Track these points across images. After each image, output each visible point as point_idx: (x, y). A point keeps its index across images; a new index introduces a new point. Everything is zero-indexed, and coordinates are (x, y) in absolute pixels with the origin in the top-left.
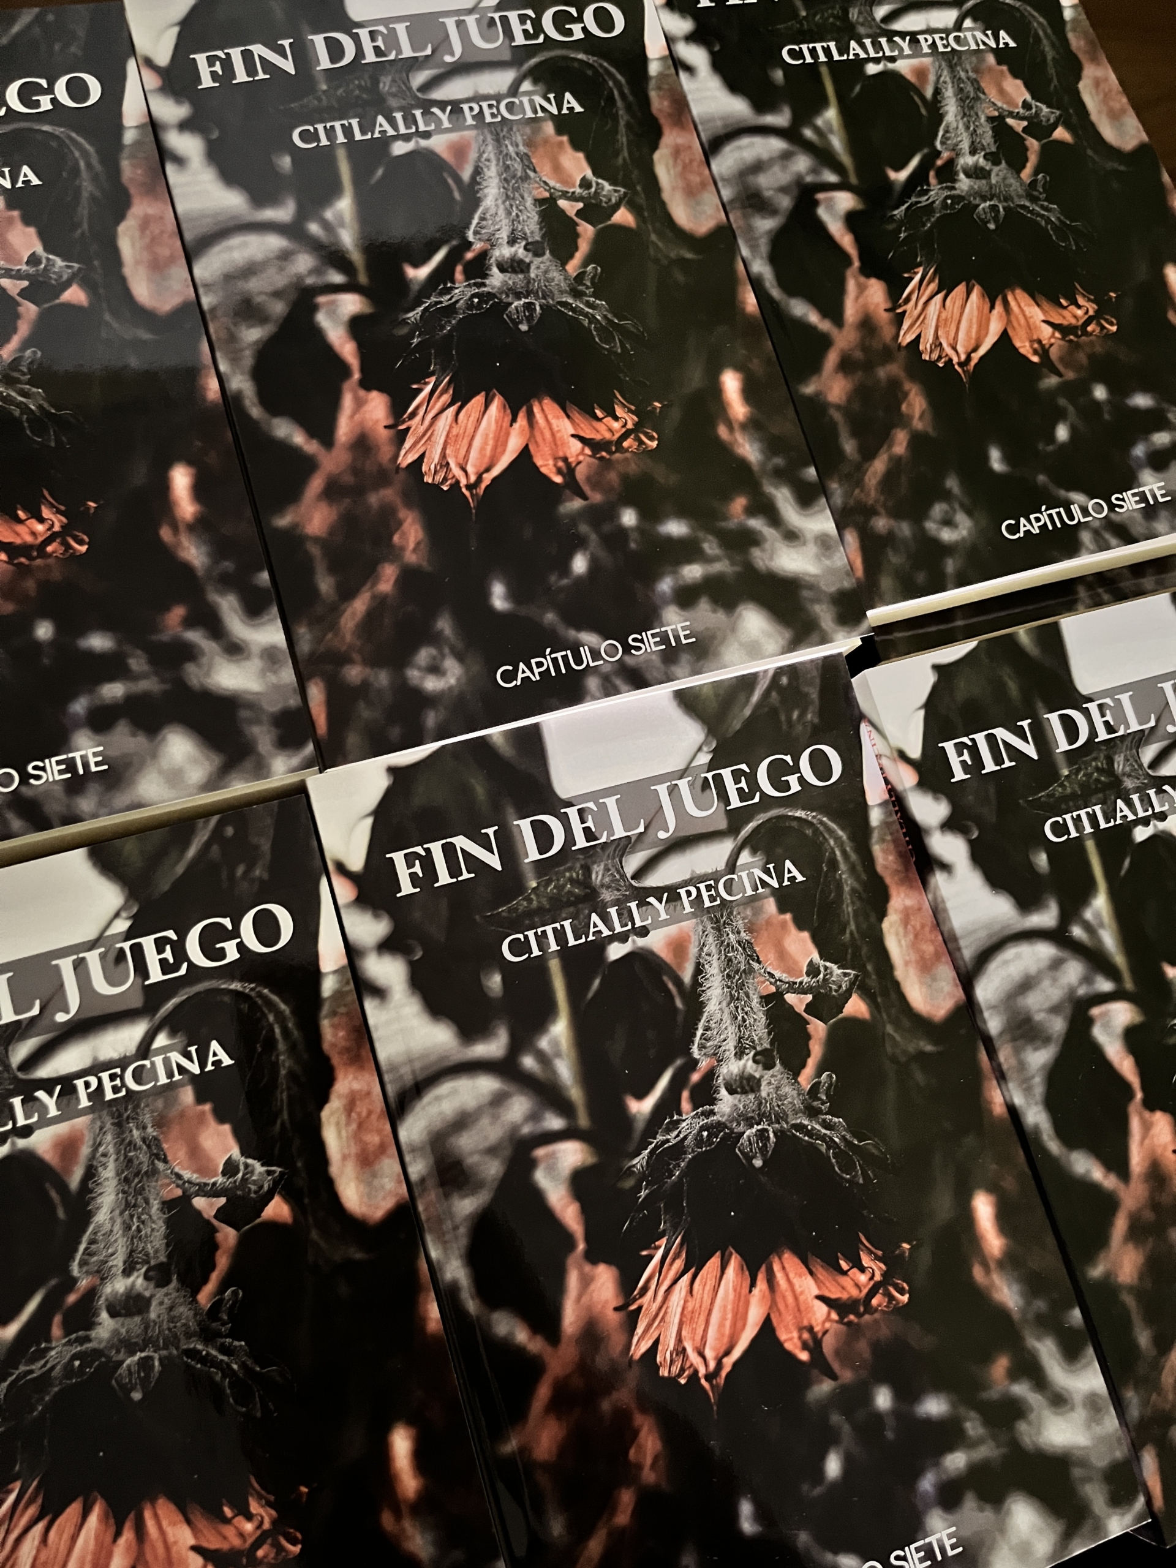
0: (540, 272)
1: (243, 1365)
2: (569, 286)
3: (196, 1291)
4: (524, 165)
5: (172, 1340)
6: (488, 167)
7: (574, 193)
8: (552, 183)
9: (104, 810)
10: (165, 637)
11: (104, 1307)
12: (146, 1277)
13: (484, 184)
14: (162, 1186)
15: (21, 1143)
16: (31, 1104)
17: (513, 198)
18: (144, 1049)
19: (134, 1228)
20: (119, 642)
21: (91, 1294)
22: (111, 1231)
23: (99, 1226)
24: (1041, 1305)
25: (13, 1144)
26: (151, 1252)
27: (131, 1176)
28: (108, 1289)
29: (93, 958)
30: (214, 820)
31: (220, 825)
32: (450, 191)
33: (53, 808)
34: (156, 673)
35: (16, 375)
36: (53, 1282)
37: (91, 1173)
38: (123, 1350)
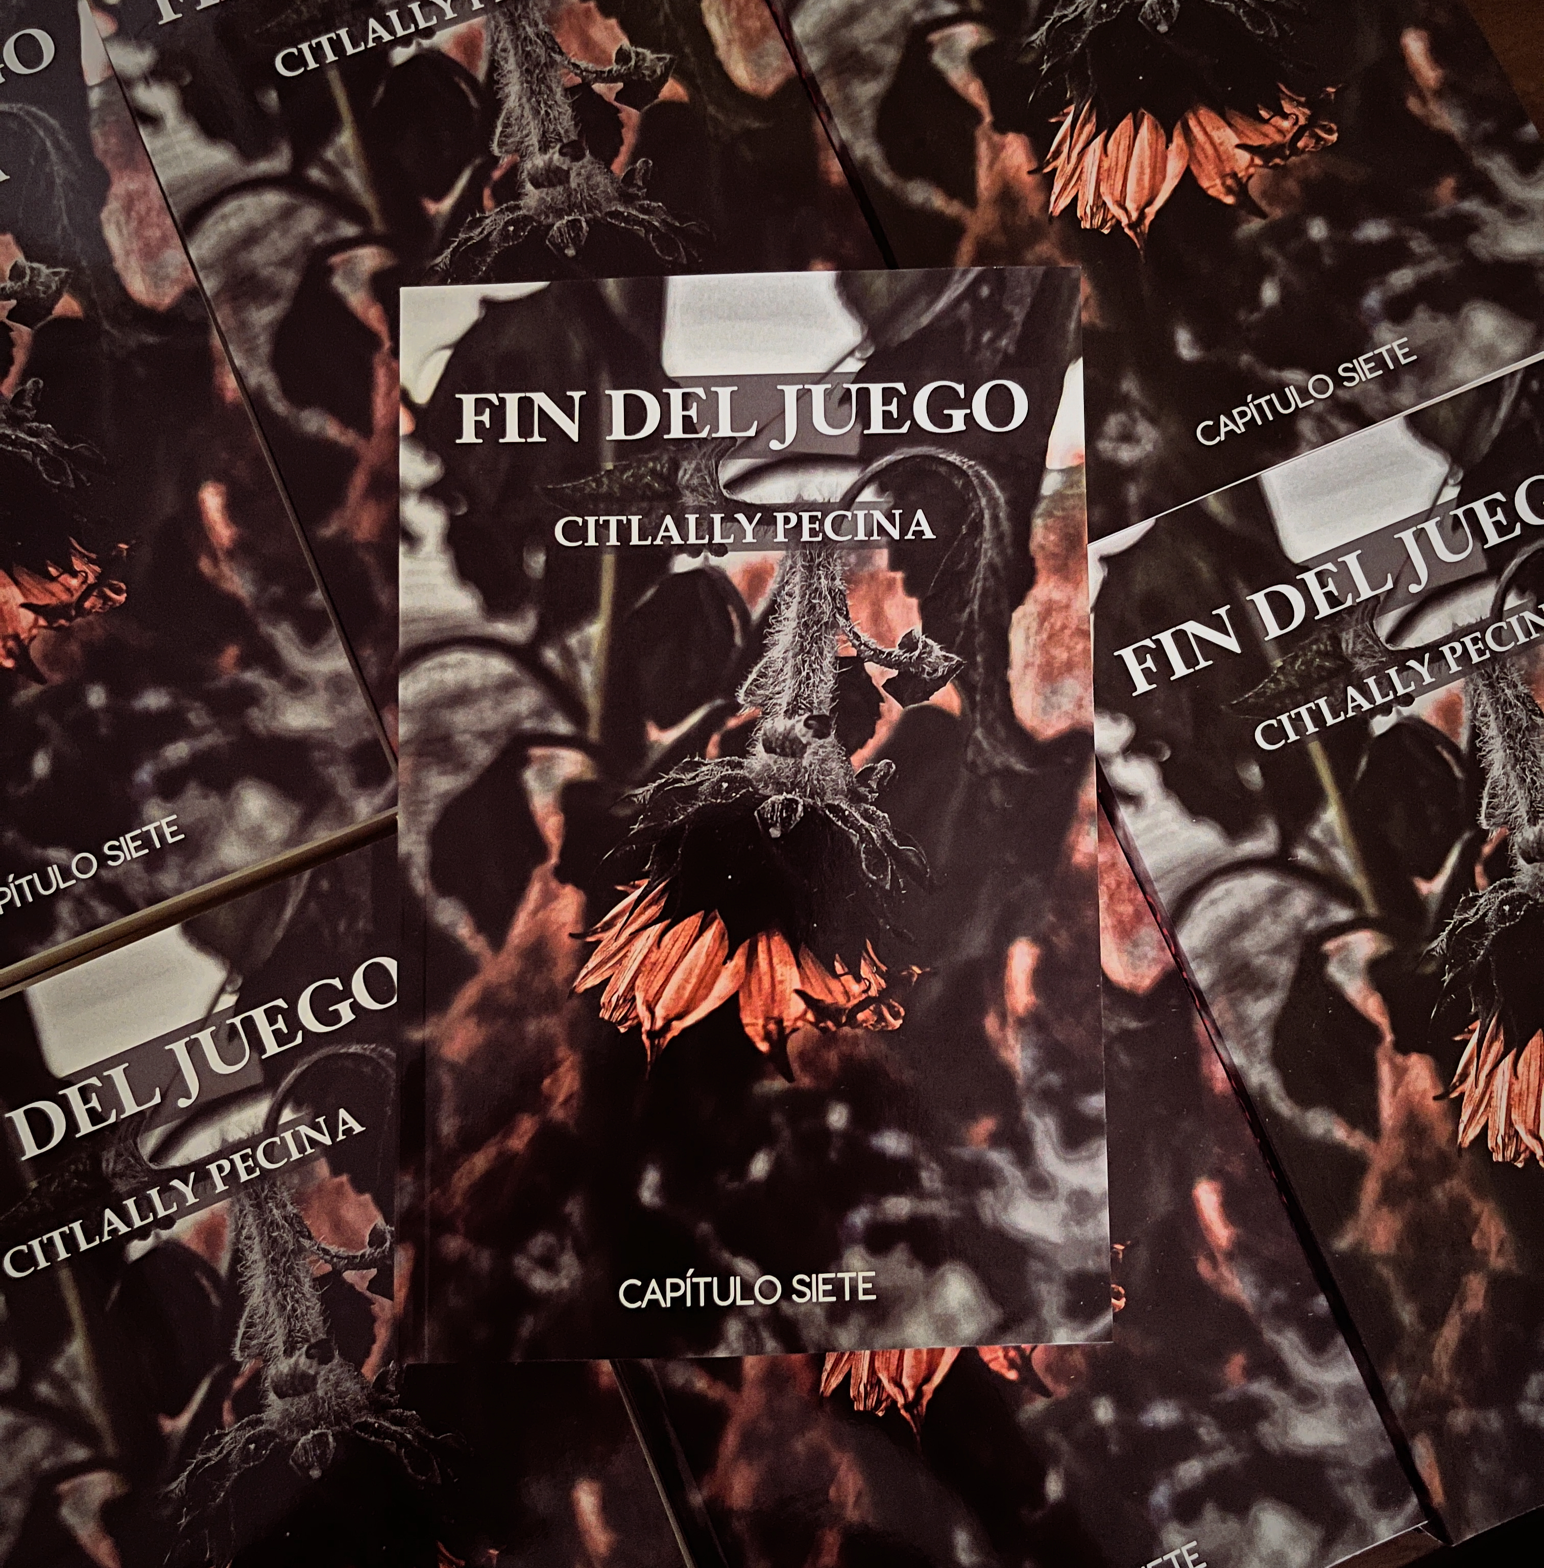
0: (581, 180)
1: (416, 1434)
2: (617, 190)
3: (359, 1365)
4: (547, 48)
5: (341, 1417)
6: (506, 60)
7: (610, 71)
8: (583, 64)
9: (189, 883)
10: (223, 682)
11: (271, 1389)
12: (308, 1355)
13: (504, 81)
14: (311, 1262)
15: (165, 1234)
16: (167, 1194)
17: (540, 93)
18: (272, 1125)
19: (289, 1308)
20: (175, 697)
21: (257, 1377)
22: (267, 1313)
23: (254, 1310)
24: (1279, 1295)
25: (157, 1236)
26: (309, 1329)
27: (278, 1257)
28: (272, 1371)
29: (205, 1037)
30: (307, 875)
31: (313, 879)
32: (466, 98)
33: (136, 888)
34: (219, 724)
35: (20, 412)
36: (217, 1369)
37: (237, 1257)
38: (296, 1430)
